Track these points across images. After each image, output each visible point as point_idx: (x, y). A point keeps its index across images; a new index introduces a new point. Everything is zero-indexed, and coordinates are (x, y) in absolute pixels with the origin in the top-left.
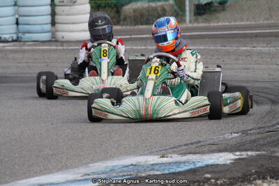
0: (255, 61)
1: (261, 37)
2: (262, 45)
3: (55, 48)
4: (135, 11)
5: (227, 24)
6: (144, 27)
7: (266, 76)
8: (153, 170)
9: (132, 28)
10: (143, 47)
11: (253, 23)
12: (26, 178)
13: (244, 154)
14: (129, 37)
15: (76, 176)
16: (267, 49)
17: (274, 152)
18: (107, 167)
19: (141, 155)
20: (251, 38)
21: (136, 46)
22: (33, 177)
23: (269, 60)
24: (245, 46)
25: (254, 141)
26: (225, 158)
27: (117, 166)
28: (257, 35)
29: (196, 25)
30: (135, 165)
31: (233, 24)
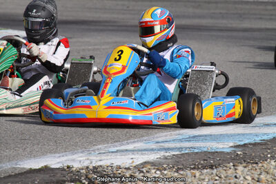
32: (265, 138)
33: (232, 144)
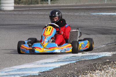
0: (84, 19)
1: (80, 10)
2: (82, 13)
3: (2, 13)
5: (65, 5)
6: (32, 5)
7: (93, 24)
8: (84, 58)
9: (28, 5)
10: (37, 13)
11: (75, 4)
12: (38, 60)
13: (114, 53)
14: (28, 9)
15: (56, 60)
16: (85, 14)
18: (65, 57)
20: (76, 10)
21: (34, 12)
22: (40, 60)
23: (89, 18)
24: (76, 13)
25: (114, 48)
26: (108, 54)
28: (78, 9)
29: (53, 5)
30: (76, 56)
31: (67, 5)
32: (50, 68)
33: (38, 72)
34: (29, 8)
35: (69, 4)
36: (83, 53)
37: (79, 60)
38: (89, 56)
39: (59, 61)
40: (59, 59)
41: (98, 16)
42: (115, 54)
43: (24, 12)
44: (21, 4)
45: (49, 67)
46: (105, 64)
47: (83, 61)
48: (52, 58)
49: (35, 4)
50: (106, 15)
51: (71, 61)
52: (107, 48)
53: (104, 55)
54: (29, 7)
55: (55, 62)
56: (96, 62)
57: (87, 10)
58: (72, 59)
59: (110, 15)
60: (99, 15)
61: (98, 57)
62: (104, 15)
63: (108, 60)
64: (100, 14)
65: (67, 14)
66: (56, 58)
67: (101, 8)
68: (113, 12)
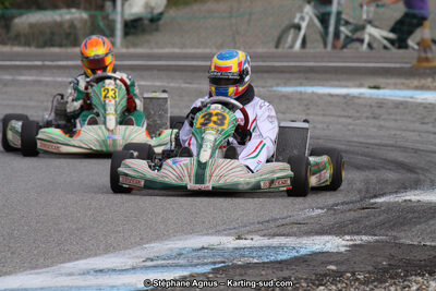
4: (32, 26)
5: (177, 50)
6: (56, 50)
9: (40, 51)
12: (69, 261)
13: (358, 239)
15: (137, 261)
17: (395, 238)
18: (171, 250)
19: (207, 234)
21: (59, 76)
22: (77, 259)
25: (353, 222)
26: (334, 244)
27: (184, 249)
29: (132, 50)
31: (184, 51)
34: (43, 61)
35: (192, 47)
36: (239, 238)
37: (224, 262)
38: (261, 248)
39: (149, 263)
40: (151, 256)
41: (300, 99)
42: (360, 246)
43: (21, 75)
44: (13, 45)
45: (113, 287)
46: (320, 279)
47: (240, 266)
48: (124, 255)
49: (66, 46)
50: (331, 95)
51: (196, 265)
52: (332, 220)
53: (317, 247)
54: (43, 57)
55: (134, 268)
56: (286, 273)
57: (259, 75)
58: (199, 258)
59: (345, 96)
60: (305, 93)
61: (294, 254)
62: (324, 95)
63: (333, 267)
64: (309, 90)
65: (184, 85)
66: (138, 253)
67: (312, 70)
68: (358, 83)
